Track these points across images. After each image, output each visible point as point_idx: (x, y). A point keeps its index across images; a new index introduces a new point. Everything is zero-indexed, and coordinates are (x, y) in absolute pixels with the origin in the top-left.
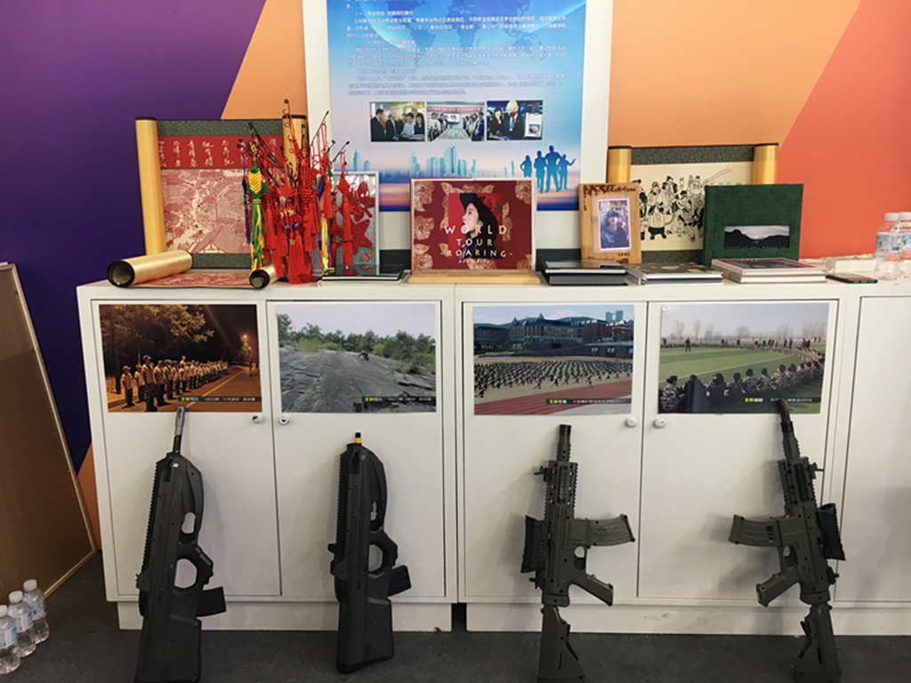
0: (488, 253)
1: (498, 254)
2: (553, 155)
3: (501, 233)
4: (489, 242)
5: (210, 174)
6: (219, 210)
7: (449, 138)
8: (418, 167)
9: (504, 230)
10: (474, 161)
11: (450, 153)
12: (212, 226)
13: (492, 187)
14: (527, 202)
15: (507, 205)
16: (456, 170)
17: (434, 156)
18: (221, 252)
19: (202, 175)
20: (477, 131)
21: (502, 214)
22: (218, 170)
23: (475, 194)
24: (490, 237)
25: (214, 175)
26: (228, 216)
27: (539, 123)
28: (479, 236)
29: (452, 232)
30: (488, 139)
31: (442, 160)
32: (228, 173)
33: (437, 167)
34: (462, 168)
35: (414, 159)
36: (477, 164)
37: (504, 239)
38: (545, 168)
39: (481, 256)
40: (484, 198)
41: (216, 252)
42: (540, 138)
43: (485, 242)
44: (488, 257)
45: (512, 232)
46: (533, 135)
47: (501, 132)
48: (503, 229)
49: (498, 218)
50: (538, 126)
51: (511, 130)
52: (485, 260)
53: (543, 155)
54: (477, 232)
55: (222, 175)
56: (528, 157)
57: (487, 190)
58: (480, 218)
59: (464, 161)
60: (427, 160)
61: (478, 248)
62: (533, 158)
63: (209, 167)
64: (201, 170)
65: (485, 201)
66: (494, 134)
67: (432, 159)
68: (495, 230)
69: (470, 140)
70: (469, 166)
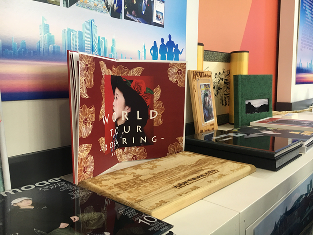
0: (137, 140)
1: (149, 140)
2: (171, 44)
3: (151, 118)
4: (139, 128)
7: (88, 8)
8: (51, 40)
9: (155, 115)
10: (113, 40)
11: (89, 28)
13: (141, 69)
14: (180, 85)
15: (159, 88)
16: (96, 48)
17: (71, 28)
20: (116, 7)
21: (153, 97)
23: (120, 77)
24: (139, 123)
27: (163, 12)
28: (126, 123)
29: (107, 121)
30: (126, 18)
31: (81, 34)
33: (75, 42)
34: (102, 47)
35: (46, 27)
36: (116, 44)
37: (155, 124)
38: (166, 55)
39: (130, 144)
40: (131, 81)
42: (163, 26)
43: (134, 129)
44: (138, 144)
45: (164, 116)
46: (158, 22)
47: (136, 12)
48: (153, 114)
49: (148, 102)
50: (162, 14)
51: (143, 13)
52: (133, 148)
53: (165, 43)
54: (123, 119)
56: (155, 43)
57: (135, 72)
58: (127, 103)
59: (104, 38)
60: (64, 32)
61: (125, 135)
62: (159, 44)
65: (132, 85)
66: (131, 14)
67: (70, 31)
68: (145, 115)
69: (108, 15)
70: (109, 45)
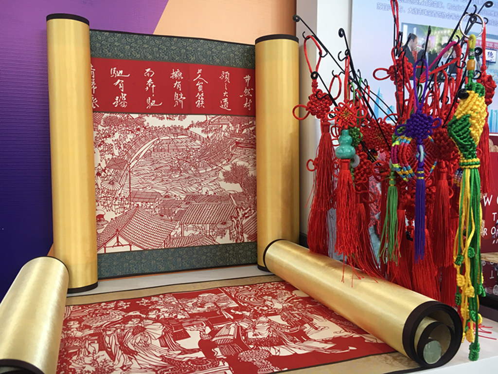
5: (121, 121)
6: (135, 179)
12: (122, 206)
18: (134, 248)
19: (107, 123)
22: (135, 116)
25: (127, 123)
26: (149, 190)
32: (152, 121)
41: (127, 249)
55: (142, 124)
63: (119, 110)
64: (106, 115)
